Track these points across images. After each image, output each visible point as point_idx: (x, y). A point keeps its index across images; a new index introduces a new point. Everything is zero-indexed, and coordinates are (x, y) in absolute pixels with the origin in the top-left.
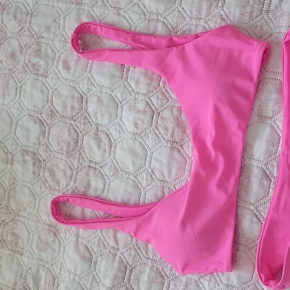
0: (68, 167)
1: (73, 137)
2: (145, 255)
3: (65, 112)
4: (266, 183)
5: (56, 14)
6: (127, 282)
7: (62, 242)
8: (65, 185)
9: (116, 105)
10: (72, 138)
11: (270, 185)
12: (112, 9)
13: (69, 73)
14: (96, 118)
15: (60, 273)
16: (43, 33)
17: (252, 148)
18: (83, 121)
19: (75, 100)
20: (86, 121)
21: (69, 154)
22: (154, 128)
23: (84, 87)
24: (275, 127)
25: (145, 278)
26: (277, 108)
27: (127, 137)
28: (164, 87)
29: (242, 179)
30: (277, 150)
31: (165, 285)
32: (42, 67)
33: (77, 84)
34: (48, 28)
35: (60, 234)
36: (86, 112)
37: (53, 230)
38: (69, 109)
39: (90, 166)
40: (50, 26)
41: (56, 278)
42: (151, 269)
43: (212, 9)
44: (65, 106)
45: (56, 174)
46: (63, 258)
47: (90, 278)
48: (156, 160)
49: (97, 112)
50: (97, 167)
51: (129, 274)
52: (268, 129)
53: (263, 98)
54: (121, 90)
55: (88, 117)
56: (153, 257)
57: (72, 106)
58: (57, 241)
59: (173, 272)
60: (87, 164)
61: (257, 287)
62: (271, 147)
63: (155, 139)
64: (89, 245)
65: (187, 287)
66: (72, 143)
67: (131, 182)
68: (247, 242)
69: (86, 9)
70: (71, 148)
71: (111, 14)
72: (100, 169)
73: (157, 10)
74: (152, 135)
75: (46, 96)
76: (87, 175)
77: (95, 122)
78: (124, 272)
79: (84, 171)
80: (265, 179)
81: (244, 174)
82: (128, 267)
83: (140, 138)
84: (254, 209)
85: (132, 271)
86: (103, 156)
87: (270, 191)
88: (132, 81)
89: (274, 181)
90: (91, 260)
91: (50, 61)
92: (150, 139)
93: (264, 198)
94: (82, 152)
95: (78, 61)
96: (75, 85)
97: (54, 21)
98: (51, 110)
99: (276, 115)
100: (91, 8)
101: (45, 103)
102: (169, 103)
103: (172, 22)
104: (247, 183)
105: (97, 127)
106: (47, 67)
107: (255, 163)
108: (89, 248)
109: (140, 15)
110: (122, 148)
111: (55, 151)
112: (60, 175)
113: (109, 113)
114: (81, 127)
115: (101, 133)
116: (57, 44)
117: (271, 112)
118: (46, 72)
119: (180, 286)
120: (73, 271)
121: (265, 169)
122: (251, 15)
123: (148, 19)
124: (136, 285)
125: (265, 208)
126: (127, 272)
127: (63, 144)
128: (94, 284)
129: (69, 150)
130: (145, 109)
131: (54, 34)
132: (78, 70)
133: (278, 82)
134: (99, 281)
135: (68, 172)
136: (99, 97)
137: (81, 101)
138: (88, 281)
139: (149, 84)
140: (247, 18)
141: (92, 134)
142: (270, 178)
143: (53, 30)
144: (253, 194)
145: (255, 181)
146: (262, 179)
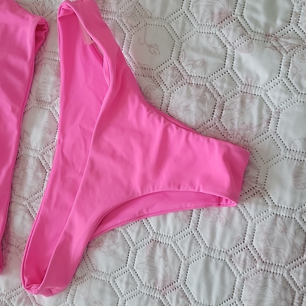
4: (40, 175)
11: (45, 177)
17: (29, 136)
24: (54, 113)
26: (55, 92)
29: (17, 170)
30: (55, 139)
52: (46, 115)
53: (41, 80)
61: (27, 294)
62: (48, 136)
68: (19, 242)
80: (40, 171)
81: (21, 166)
84: (27, 204)
87: (45, 184)
89: (49, 174)
93: (38, 192)
99: (55, 100)
104: (23, 176)
107: (31, 153)
117: (49, 97)
121: (41, 159)
125: (38, 203)
133: (57, 63)
142: (45, 170)
144: (27, 188)
145: (30, 173)
146: (37, 170)
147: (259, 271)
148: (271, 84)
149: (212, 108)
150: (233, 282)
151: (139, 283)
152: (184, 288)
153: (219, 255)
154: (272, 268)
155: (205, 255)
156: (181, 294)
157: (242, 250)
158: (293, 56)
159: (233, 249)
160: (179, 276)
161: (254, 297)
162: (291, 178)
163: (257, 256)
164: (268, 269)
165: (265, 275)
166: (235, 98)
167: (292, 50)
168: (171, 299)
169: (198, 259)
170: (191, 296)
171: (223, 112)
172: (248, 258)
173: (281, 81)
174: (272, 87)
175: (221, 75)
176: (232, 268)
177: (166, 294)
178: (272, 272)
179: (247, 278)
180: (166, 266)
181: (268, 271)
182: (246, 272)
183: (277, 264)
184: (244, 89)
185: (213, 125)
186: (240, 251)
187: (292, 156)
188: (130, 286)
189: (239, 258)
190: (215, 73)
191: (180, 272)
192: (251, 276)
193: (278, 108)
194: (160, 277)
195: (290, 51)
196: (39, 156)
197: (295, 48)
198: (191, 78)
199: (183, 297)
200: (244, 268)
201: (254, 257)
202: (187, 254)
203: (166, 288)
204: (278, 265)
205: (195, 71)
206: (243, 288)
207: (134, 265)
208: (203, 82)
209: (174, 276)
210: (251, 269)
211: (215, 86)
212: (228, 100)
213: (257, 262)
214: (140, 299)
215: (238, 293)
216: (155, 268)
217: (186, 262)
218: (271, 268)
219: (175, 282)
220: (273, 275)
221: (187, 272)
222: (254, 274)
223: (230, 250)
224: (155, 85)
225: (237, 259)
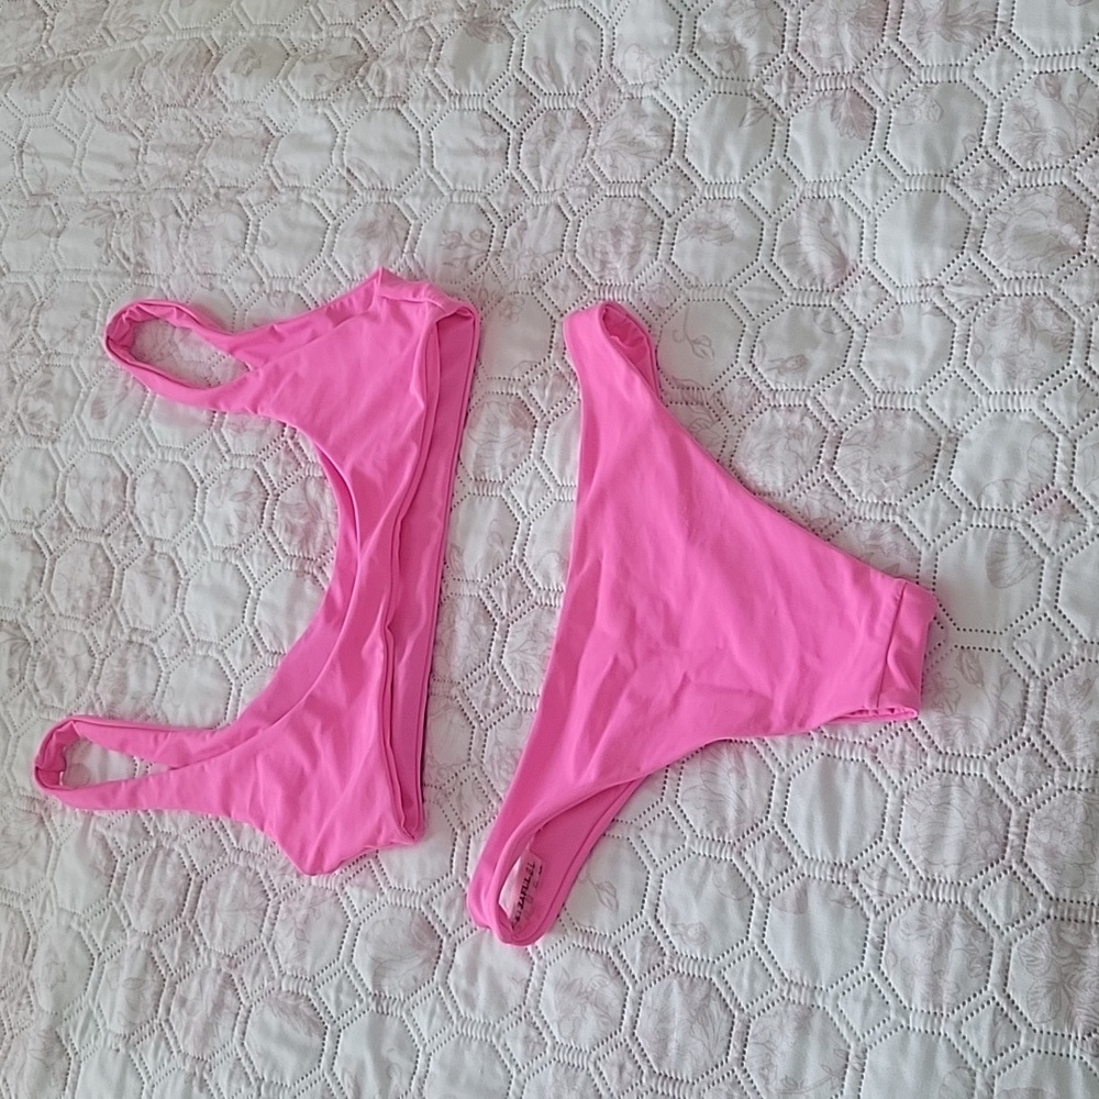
0: (84, 649)
1: (101, 576)
2: (235, 844)
3: (88, 519)
4: (483, 630)
5: (90, 300)
6: (189, 916)
7: (54, 839)
8: (74, 695)
9: (192, 488)
10: (98, 577)
12: (199, 277)
13: (103, 424)
14: (151, 525)
15: (41, 918)
16: (58, 343)
17: (460, 554)
18: (123, 535)
19: (109, 485)
20: (130, 534)
21: (91, 619)
22: (266, 532)
23: (129, 454)
24: (509, 501)
25: (225, 899)
27: (209, 560)
28: (292, 438)
31: (268, 914)
32: (49, 419)
33: (115, 449)
34: (71, 332)
35: (53, 818)
36: (132, 513)
37: (38, 810)
38: (96, 510)
39: (130, 642)
40: (75, 327)
41: (31, 934)
42: (242, 875)
43: (392, 257)
44: (88, 506)
45: (59, 670)
46: (52, 879)
47: (105, 918)
48: (265, 604)
49: (153, 510)
50: (147, 641)
51: (194, 895)
52: (494, 508)
54: (205, 452)
55: (135, 524)
56: (249, 844)
57: (103, 502)
58: (43, 835)
59: (287, 877)
60: (125, 638)
62: (498, 548)
63: (266, 556)
64: (108, 835)
65: (314, 910)
66: (97, 589)
67: (210, 664)
68: (441, 776)
69: (156, 285)
70: (95, 603)
71: (199, 288)
72: (152, 645)
73: (285, 271)
74: (261, 547)
75: (51, 484)
76: (123, 662)
77: (148, 534)
78: (183, 891)
79: (117, 654)
80: (482, 621)
81: (445, 619)
82: (193, 876)
83: (236, 559)
84: (458, 694)
85: (201, 887)
86: (158, 613)
88: (229, 430)
89: (501, 626)
90: (111, 872)
91: (66, 405)
92: (255, 558)
93: (480, 666)
94: (118, 610)
95: (123, 398)
96: (112, 449)
97: (84, 315)
98: (60, 517)
99: (511, 475)
100: (164, 281)
101: (49, 500)
102: (300, 472)
103: (316, 293)
104: (450, 638)
105: (152, 546)
106: (59, 419)
107: (465, 590)
108: (109, 842)
109: (251, 284)
110: (198, 587)
111: (61, 615)
112: (65, 673)
113: (175, 508)
114: (119, 548)
115: (159, 558)
116: (84, 364)
117: (499, 469)
118: (57, 430)
119: (298, 910)
120: (68, 908)
121: (484, 599)
122: (466, 264)
123: (268, 291)
124: (207, 921)
125: (479, 689)
126: (191, 889)
127: (78, 594)
128: (114, 935)
129: (89, 607)
130: (248, 488)
131: (81, 344)
132: (122, 417)
133: (513, 400)
134: (125, 924)
135: (85, 659)
136: (158, 473)
137: (121, 488)
138: (99, 927)
139: (261, 433)
140: (458, 270)
141: (140, 564)
142: (493, 620)
143: (79, 335)
144: (456, 659)
145: (462, 628)
146: (476, 621)
147: (932, 774)
148: (935, 383)
149: (817, 446)
150: (881, 804)
151: (688, 834)
152: (782, 831)
153: (851, 753)
154: (959, 764)
155: (822, 754)
156: (775, 845)
157: (897, 734)
158: (975, 320)
159: (878, 734)
160: (769, 806)
161: (923, 830)
162: (984, 565)
163: (926, 741)
164: (950, 766)
165: (943, 779)
166: (864, 422)
167: (973, 309)
168: (755, 860)
169: (808, 765)
170: (795, 848)
171: (839, 451)
172: (908, 748)
173: (953, 375)
174: (937, 389)
175: (837, 382)
176: (879, 775)
177: (745, 850)
178: (960, 772)
179: (908, 793)
180: (742, 788)
181: (950, 772)
182: (906, 779)
183: (968, 755)
184: (880, 401)
185: (818, 481)
186: (892, 737)
187: (984, 520)
188: (670, 842)
189: (892, 752)
190: (823, 379)
191: (773, 798)
192: (917, 786)
193: (953, 430)
194: (731, 814)
195: (968, 313)
196: (481, 593)
197: (977, 304)
198: (777, 395)
199: (778, 851)
200: (902, 771)
201: (920, 745)
202: (784, 756)
203: (744, 837)
204: (972, 757)
205: (782, 379)
206: (901, 816)
207: (677, 796)
208: (800, 399)
209: (761, 808)
210: (915, 772)
211: (824, 404)
212: (850, 428)
213: (927, 755)
214: (691, 867)
215: (891, 826)
216: (721, 795)
217: (784, 775)
218: (956, 764)
219: (762, 822)
220: (962, 778)
221: (787, 797)
222: (922, 782)
223: (873, 738)
224: (709, 419)
225: (887, 753)
